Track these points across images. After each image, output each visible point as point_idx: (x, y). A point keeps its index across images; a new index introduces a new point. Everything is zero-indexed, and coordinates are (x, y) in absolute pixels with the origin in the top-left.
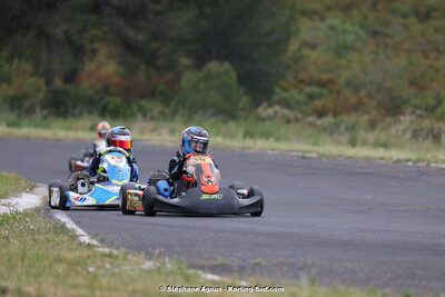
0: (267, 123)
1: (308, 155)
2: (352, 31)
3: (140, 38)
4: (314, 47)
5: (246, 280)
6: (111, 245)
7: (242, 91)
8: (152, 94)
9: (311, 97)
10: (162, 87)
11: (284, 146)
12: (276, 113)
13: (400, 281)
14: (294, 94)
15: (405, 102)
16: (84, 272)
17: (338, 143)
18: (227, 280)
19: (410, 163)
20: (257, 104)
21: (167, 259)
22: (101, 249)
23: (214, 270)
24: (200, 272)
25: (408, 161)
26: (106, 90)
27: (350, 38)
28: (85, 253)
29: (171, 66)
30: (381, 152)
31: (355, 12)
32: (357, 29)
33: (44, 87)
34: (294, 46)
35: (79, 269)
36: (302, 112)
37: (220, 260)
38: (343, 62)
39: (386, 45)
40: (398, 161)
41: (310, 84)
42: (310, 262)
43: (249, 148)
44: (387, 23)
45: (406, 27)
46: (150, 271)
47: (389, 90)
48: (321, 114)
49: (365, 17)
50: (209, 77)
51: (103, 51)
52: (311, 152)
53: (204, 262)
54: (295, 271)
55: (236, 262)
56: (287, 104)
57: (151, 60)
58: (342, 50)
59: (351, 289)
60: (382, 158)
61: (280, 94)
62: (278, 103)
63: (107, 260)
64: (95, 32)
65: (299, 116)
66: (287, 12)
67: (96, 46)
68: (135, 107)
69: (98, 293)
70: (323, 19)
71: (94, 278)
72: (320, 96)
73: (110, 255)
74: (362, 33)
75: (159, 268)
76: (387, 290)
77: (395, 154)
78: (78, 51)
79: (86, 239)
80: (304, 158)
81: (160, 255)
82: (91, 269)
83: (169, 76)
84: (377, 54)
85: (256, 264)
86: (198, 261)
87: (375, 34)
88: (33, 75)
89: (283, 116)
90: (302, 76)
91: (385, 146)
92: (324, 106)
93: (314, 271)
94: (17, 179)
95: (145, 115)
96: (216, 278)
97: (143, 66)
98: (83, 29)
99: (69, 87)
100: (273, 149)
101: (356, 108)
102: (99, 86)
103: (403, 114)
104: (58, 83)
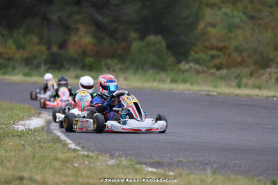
0: (186, 74)
1: (211, 93)
2: (237, 16)
3: (106, 21)
4: (214, 26)
5: (173, 171)
6: (88, 150)
7: (169, 53)
8: (113, 56)
9: (213, 57)
10: (120, 51)
11: (196, 88)
12: (191, 67)
13: (269, 172)
14: (202, 55)
15: (271, 60)
16: (72, 167)
17: (230, 86)
18: (161, 171)
19: (275, 99)
20: (179, 62)
21: (123, 158)
22: (82, 152)
23: (152, 165)
24: (144, 166)
25: (273, 97)
26: (84, 53)
27: (237, 21)
28: (72, 154)
29: (125, 38)
30: (256, 92)
31: (239, 4)
32: (241, 14)
33: (46, 52)
34: (201, 25)
35: (69, 165)
36: (207, 67)
37: (156, 159)
38: (232, 35)
39: (259, 25)
40: (267, 97)
41: (212, 49)
42: (212, 161)
43: (174, 89)
44: (259, 11)
45: (272, 14)
46: (112, 166)
47: (261, 53)
48: (219, 68)
49: (246, 7)
50: (149, 45)
51: (82, 29)
52: (213, 92)
53: (146, 160)
54: (204, 165)
55: (166, 160)
56: (197, 61)
57: (112, 34)
58: (231, 28)
59: (238, 177)
60: (257, 95)
61: (193, 55)
62: (192, 61)
63: (85, 159)
64: (77, 17)
65: (205, 69)
66: (197, 4)
67: (78, 26)
68: (103, 64)
69: (80, 180)
70: (219, 9)
71: (78, 170)
72: (218, 57)
73: (88, 156)
74: (244, 17)
75: (118, 164)
76: (260, 178)
77: (265, 93)
78: (67, 29)
79: (73, 146)
80: (209, 95)
81: (119, 156)
82: (76, 165)
83: (124, 44)
84: (254, 30)
85: (179, 162)
86: (142, 160)
87: (252, 18)
88: (39, 43)
89: (195, 69)
90: (207, 44)
91: (259, 87)
92: (221, 64)
93: (215, 166)
94: (30, 109)
95: (109, 69)
96: (154, 170)
97: (107, 38)
98: (70, 15)
99: (61, 52)
100: (189, 90)
101: (241, 64)
102: (80, 51)
103: (270, 67)
104: (55, 49)
